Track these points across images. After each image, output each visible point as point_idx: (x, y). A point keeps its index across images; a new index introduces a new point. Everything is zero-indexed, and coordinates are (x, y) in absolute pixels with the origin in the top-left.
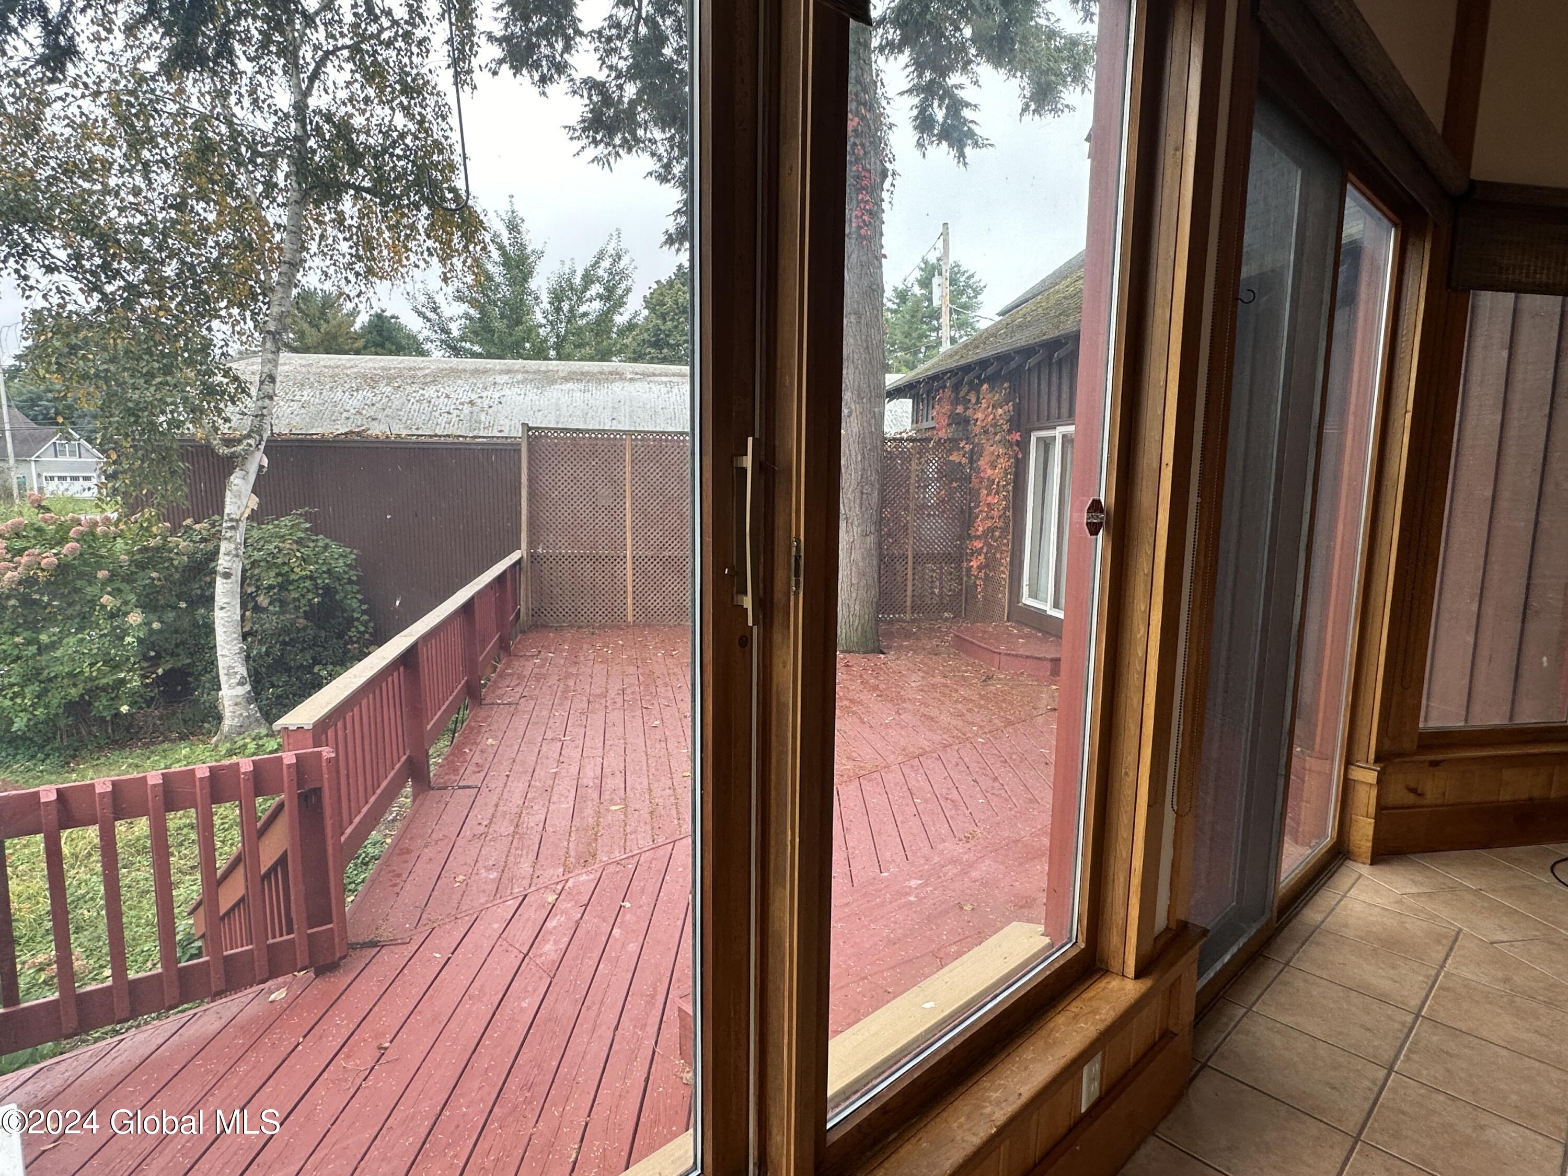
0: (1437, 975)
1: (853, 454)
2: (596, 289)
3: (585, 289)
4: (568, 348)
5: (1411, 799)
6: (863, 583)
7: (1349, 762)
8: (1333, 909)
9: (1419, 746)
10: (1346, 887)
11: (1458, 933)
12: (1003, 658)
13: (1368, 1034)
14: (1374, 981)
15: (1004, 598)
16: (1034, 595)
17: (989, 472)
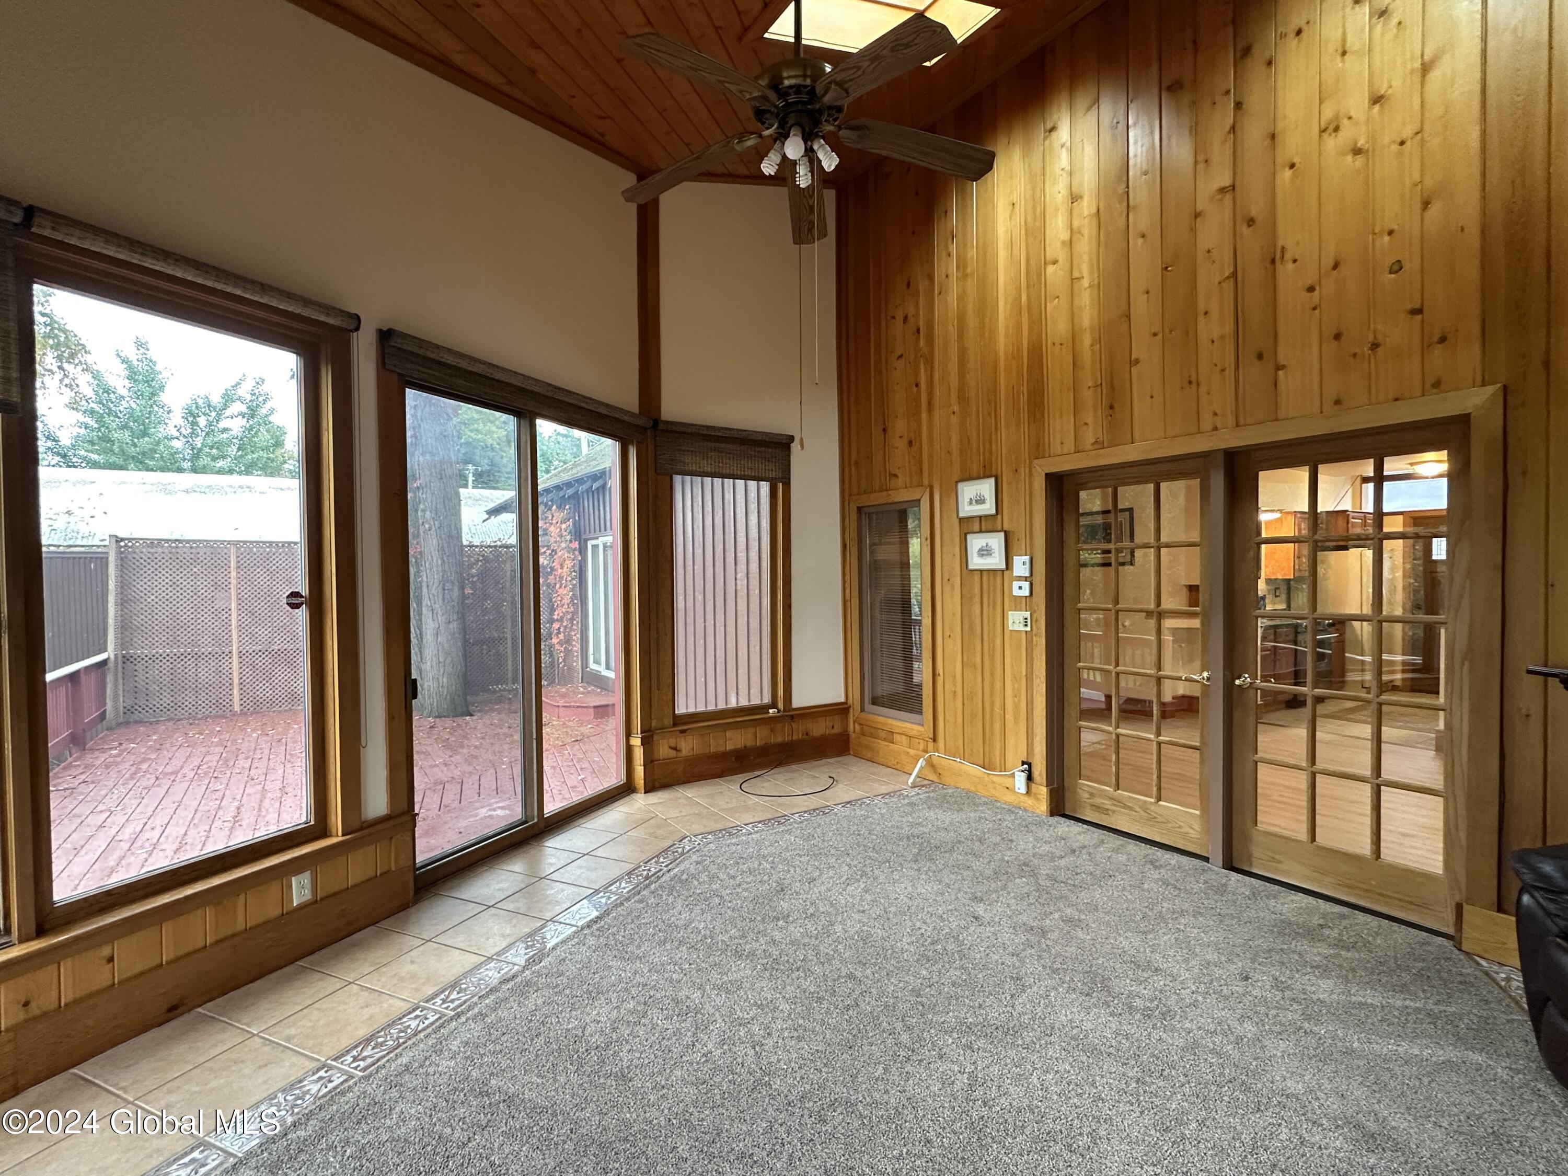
1: (435, 559)
2: (237, 407)
3: (225, 407)
4: (204, 461)
5: (673, 753)
6: (449, 660)
7: (628, 735)
12: (561, 710)
15: (578, 665)
16: (597, 662)
17: (560, 571)
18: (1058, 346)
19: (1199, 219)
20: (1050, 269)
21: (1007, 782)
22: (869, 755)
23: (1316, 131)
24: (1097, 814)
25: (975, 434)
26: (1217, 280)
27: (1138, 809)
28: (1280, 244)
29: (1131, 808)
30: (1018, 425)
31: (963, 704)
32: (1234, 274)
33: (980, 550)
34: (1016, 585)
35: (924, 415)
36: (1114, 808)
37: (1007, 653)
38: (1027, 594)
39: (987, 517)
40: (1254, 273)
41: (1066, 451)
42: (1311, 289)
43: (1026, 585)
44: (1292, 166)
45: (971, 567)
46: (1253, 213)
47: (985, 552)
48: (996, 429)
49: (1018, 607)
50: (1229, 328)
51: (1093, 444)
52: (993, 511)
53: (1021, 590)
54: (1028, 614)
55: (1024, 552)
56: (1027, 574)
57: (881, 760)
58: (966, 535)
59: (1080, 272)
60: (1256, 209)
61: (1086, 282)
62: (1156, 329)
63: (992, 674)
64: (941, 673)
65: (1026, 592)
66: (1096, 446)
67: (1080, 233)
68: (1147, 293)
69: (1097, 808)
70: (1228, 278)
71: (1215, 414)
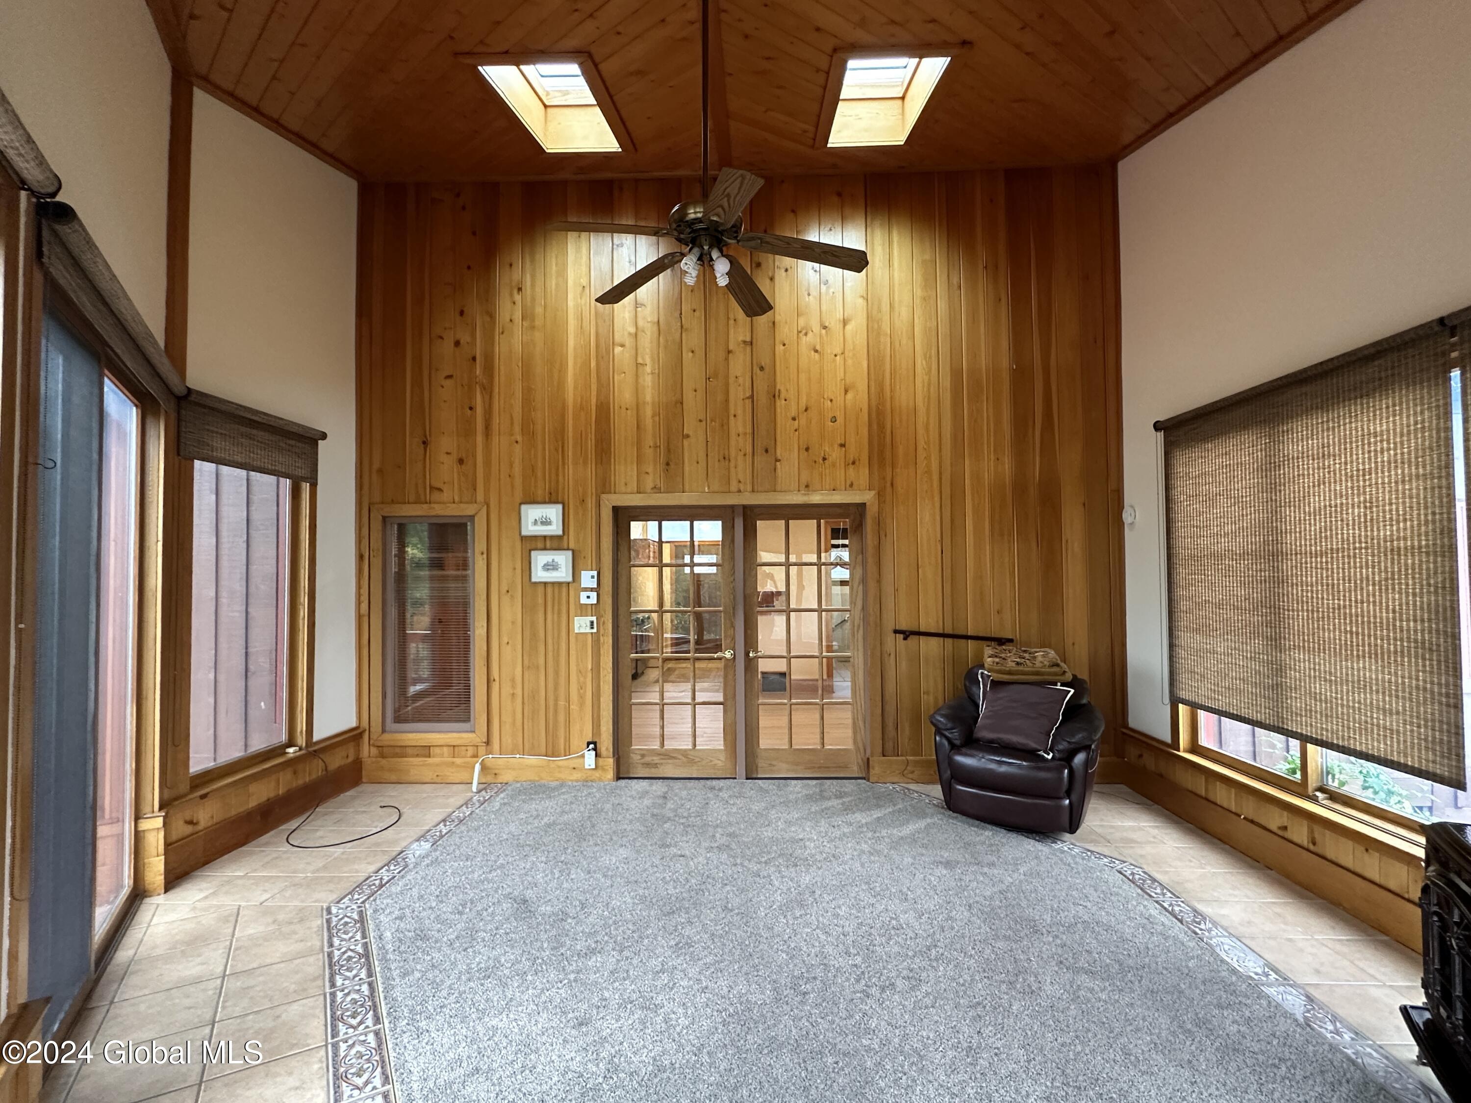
0: (231, 944)
5: (189, 829)
7: (137, 818)
8: (142, 940)
9: (191, 787)
10: (148, 919)
11: (239, 909)
13: (192, 1010)
14: (187, 973)
18: (624, 410)
19: (730, 355)
20: (618, 350)
21: (575, 763)
22: (393, 778)
23: (796, 332)
24: (647, 770)
25: (540, 464)
26: (742, 397)
27: (680, 757)
28: (778, 387)
29: (674, 758)
30: (585, 463)
31: (523, 703)
32: (752, 397)
33: (545, 565)
34: (583, 595)
35: (480, 439)
36: (662, 761)
37: (572, 652)
38: (595, 602)
39: (552, 537)
40: (762, 399)
41: (629, 490)
42: (794, 419)
43: (594, 595)
44: (784, 345)
45: (534, 580)
46: (763, 364)
47: (551, 567)
48: (564, 464)
49: (584, 612)
50: (749, 430)
51: (652, 489)
52: (560, 533)
53: (588, 599)
54: (594, 619)
55: (590, 567)
56: (595, 586)
57: (412, 779)
58: (530, 551)
59: (643, 359)
60: (766, 361)
61: (648, 369)
62: (702, 417)
63: (557, 673)
64: (497, 679)
65: (593, 600)
66: (655, 490)
67: (643, 331)
68: (695, 391)
69: (647, 765)
70: (748, 398)
71: (740, 482)
